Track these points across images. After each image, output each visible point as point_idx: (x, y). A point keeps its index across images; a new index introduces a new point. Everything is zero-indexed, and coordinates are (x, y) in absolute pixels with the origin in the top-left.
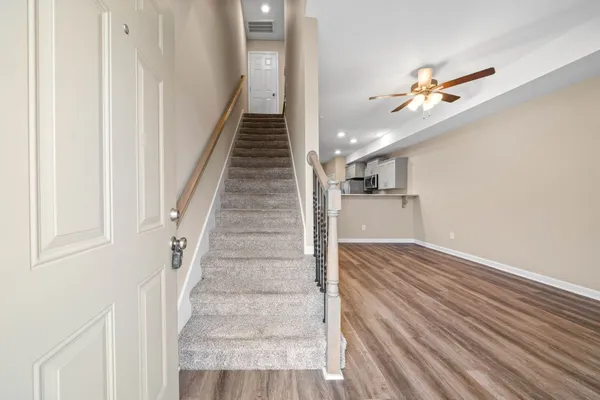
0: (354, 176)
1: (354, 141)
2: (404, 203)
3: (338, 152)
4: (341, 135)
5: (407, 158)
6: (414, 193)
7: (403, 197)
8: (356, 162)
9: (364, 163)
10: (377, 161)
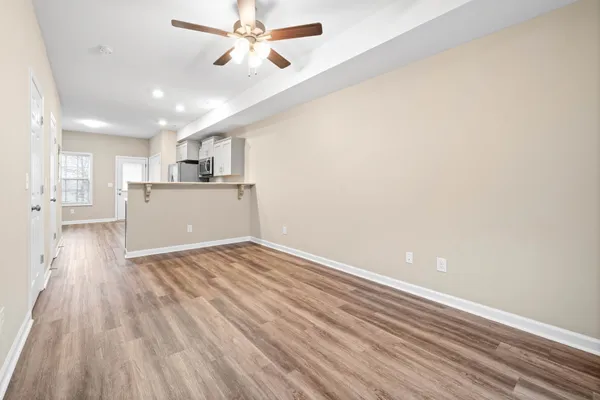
0: (185, 158)
1: (180, 108)
2: (240, 194)
3: (163, 123)
4: (158, 94)
5: (244, 140)
6: (251, 182)
7: (239, 186)
8: (189, 140)
9: (198, 141)
10: (212, 140)
